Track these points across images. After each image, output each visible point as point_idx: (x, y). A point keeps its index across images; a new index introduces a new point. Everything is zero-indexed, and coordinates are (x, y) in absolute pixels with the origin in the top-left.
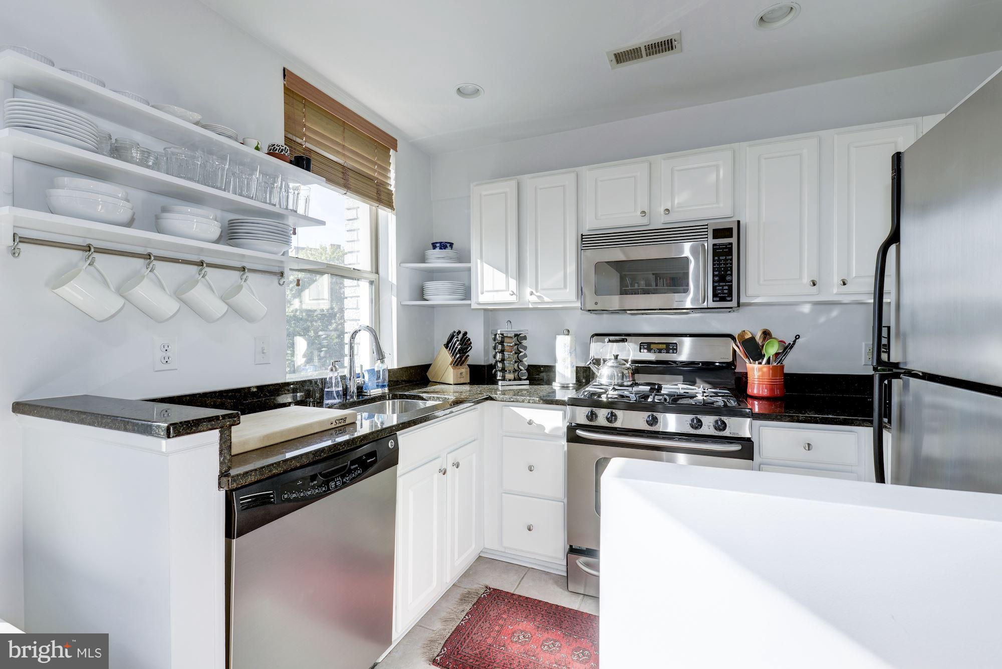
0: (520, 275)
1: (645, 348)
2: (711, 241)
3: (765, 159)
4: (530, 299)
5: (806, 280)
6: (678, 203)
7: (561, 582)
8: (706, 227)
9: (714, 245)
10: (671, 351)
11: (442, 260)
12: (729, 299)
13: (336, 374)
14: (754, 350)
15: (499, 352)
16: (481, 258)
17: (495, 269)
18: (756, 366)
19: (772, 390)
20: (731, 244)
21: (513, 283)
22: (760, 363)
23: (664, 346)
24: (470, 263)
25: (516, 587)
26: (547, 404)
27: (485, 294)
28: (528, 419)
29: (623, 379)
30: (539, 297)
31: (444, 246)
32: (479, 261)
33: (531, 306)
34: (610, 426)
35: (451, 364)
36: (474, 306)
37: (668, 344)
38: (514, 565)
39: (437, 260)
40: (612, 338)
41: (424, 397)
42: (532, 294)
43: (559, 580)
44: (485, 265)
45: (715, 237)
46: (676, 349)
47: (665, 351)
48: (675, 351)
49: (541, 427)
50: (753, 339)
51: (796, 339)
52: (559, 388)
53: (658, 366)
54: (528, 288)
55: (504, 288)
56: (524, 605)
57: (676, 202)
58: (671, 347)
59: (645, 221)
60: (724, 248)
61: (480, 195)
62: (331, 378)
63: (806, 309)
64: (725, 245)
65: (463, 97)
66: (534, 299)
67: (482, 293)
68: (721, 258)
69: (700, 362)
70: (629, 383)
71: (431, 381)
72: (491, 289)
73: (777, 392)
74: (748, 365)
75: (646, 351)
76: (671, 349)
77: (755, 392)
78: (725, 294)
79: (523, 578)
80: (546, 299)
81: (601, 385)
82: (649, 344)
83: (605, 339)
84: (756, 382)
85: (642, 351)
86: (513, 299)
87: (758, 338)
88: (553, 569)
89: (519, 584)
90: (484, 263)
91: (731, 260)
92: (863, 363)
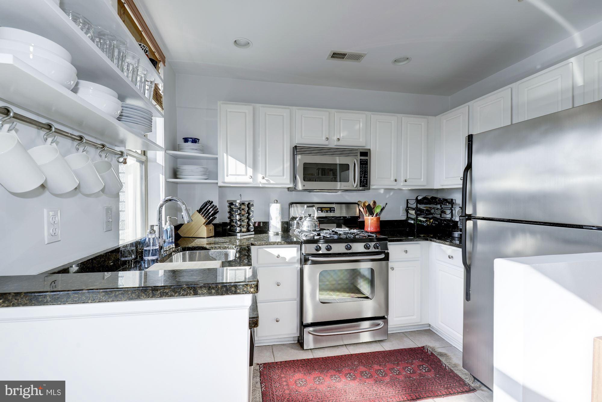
0: (255, 167)
1: (319, 210)
2: (359, 158)
3: (379, 122)
4: (260, 181)
5: (393, 179)
6: (342, 136)
7: (294, 347)
8: (357, 150)
9: (361, 159)
10: (332, 211)
11: (196, 151)
12: (366, 186)
13: (153, 236)
14: (370, 210)
15: (238, 215)
16: (227, 153)
17: (237, 161)
18: (370, 217)
19: (376, 228)
20: (367, 160)
21: (250, 171)
22: (373, 216)
23: (329, 209)
24: (217, 155)
25: (273, 358)
26: (289, 244)
27: (229, 176)
28: (277, 255)
29: (315, 227)
30: (267, 180)
31: (195, 141)
32: (225, 155)
33: (261, 186)
34: (328, 253)
35: (204, 224)
36: (220, 184)
37: (330, 208)
38: (262, 347)
39: (189, 150)
40: (308, 205)
41: (207, 248)
42: (263, 178)
43: (292, 346)
44: (229, 157)
45: (361, 156)
46: (335, 210)
47: (330, 212)
48: (334, 212)
49: (285, 259)
50: (369, 205)
51: (386, 205)
52: (273, 235)
53: (324, 219)
54: (260, 174)
55: (244, 173)
56: (288, 365)
57: (342, 135)
58: (332, 209)
59: (326, 143)
60: (364, 162)
61: (226, 110)
62: (149, 239)
63: (382, 191)
64: (365, 160)
65: (237, 47)
66: (264, 181)
67: (227, 176)
68: (363, 166)
69: (342, 217)
70: (318, 230)
71: (182, 237)
72: (234, 174)
73: (378, 229)
74: (365, 217)
75: (320, 212)
76: (332, 210)
77: (369, 229)
78: (365, 183)
79: (273, 352)
80: (272, 182)
81: (304, 231)
82: (321, 208)
83: (304, 206)
84: (369, 225)
85: (318, 212)
86: (251, 180)
87: (371, 204)
88: (285, 341)
89: (274, 356)
90: (229, 156)
91: (367, 167)
92: (401, 215)
